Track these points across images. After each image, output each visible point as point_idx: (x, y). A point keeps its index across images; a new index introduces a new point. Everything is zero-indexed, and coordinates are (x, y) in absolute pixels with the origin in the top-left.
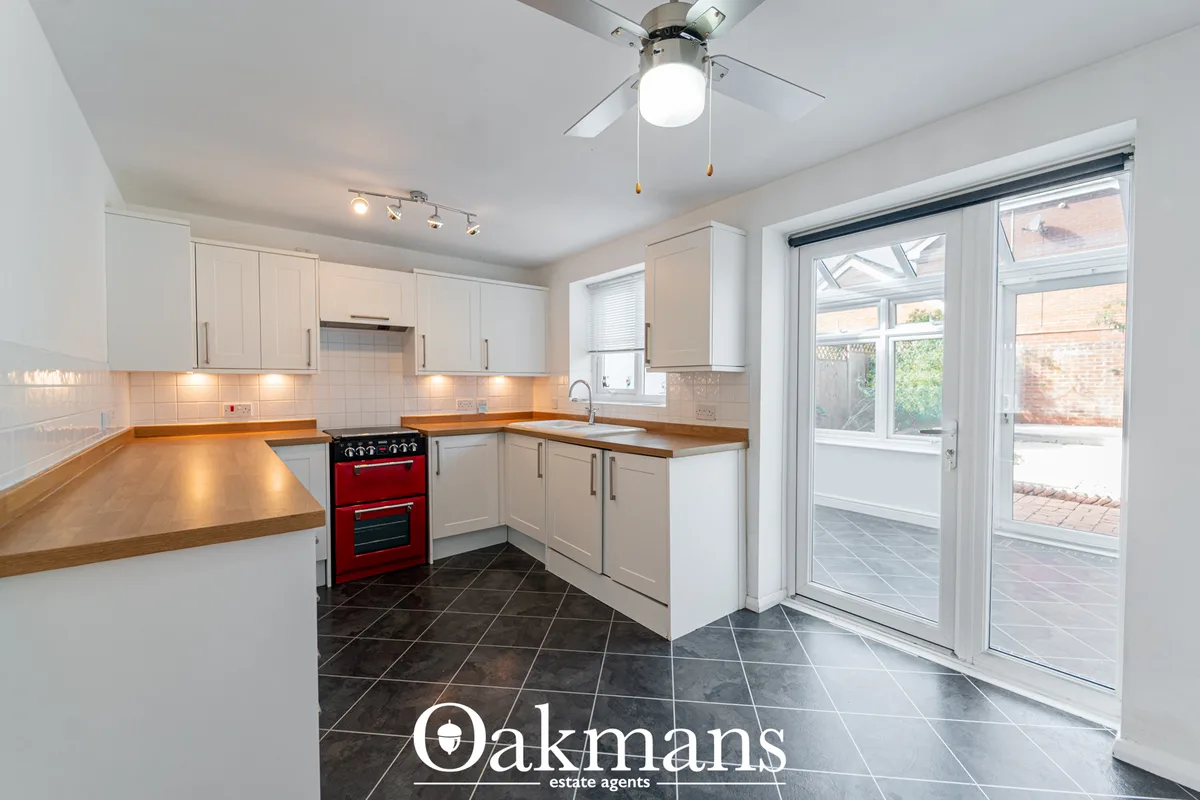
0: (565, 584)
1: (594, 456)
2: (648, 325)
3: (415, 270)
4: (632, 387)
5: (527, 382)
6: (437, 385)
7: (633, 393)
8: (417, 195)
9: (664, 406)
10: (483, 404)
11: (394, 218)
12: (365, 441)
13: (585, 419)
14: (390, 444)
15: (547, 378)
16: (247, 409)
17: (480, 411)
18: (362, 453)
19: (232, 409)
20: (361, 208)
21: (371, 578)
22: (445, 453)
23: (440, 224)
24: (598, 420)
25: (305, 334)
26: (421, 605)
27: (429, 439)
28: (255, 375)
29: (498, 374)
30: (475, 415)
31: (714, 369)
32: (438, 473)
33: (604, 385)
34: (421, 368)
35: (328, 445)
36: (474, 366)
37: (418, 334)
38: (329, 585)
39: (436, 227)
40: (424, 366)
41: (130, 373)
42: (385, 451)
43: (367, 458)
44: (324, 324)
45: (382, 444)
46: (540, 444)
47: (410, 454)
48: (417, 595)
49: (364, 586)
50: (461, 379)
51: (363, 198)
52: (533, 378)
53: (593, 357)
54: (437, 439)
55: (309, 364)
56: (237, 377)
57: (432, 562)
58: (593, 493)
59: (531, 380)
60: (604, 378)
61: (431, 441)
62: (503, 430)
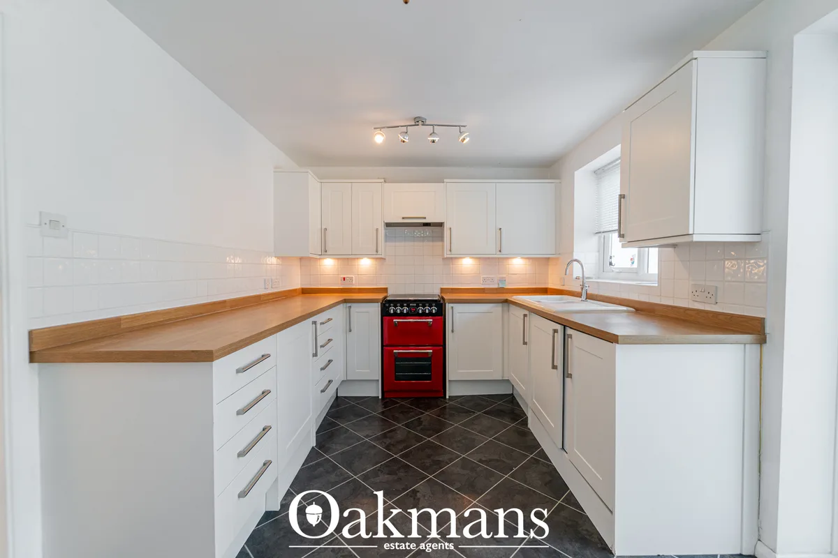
0: (539, 446)
1: (555, 331)
2: (622, 197)
3: (445, 180)
4: (635, 265)
5: (543, 262)
6: (467, 264)
7: (636, 272)
8: (418, 121)
9: (657, 285)
10: (502, 280)
11: (404, 142)
12: (402, 303)
13: (579, 295)
14: (418, 306)
15: (557, 259)
16: (351, 279)
17: (500, 286)
18: (399, 312)
19: (344, 279)
20: (379, 139)
21: (403, 399)
22: (458, 317)
23: (436, 139)
24: (590, 297)
25: (375, 232)
26: (419, 428)
27: (447, 304)
28: (354, 259)
29: (516, 255)
30: (496, 289)
31: (696, 238)
32: (453, 331)
33: (611, 264)
34: (449, 253)
35: (380, 304)
36: (490, 250)
37: (446, 227)
38: (380, 397)
39: (434, 142)
40: (450, 251)
41: (301, 259)
42: (415, 311)
43: (402, 315)
44: (388, 225)
45: (414, 305)
46: (525, 315)
47: (430, 314)
48: (422, 420)
49: (398, 403)
50: (484, 260)
51: (378, 131)
52: (549, 258)
53: (600, 237)
54: (452, 305)
55: (377, 252)
56: (347, 260)
57: (447, 397)
58: (554, 367)
59: (546, 260)
60: (611, 258)
61: (448, 306)
62: (506, 301)
